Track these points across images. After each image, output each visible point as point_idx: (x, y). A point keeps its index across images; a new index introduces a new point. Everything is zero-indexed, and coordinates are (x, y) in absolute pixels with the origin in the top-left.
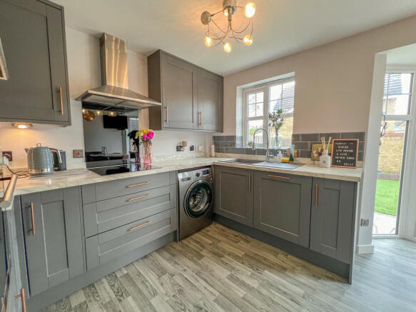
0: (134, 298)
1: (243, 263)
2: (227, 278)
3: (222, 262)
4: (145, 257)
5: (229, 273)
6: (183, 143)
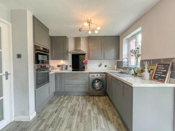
0: (68, 101)
1: (98, 110)
2: (88, 110)
3: (93, 106)
4: (79, 96)
5: (90, 109)
6: (101, 64)
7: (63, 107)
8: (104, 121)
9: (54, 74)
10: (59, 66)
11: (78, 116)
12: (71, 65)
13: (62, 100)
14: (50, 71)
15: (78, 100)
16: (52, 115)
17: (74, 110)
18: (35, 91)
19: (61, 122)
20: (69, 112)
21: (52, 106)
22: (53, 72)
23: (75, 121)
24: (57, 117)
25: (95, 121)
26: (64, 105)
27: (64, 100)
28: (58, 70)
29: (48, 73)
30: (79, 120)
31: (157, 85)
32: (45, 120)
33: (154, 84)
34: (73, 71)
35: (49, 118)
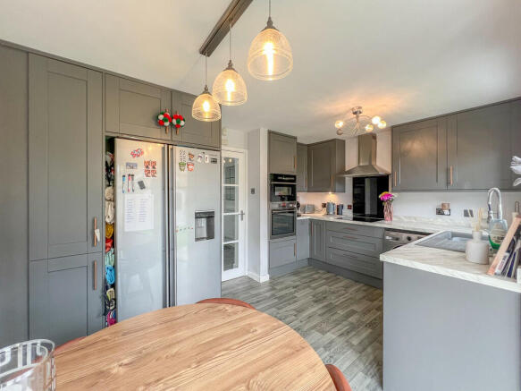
0: (325, 282)
2: (352, 309)
6: (443, 205)
7: (309, 286)
8: (365, 339)
9: (308, 222)
10: (324, 205)
11: (323, 307)
12: (351, 204)
13: (316, 276)
14: (299, 216)
15: (346, 288)
16: (286, 288)
17: (325, 298)
18: (269, 242)
19: (292, 301)
20: (314, 296)
21: (295, 278)
22: (304, 218)
23: (313, 310)
24: (291, 293)
25: (345, 329)
26: (313, 285)
27: (320, 277)
28: (320, 215)
29: (294, 218)
30: (319, 312)
31: (433, 269)
32: (275, 289)
33: (435, 267)
34: (355, 219)
35: (282, 290)
